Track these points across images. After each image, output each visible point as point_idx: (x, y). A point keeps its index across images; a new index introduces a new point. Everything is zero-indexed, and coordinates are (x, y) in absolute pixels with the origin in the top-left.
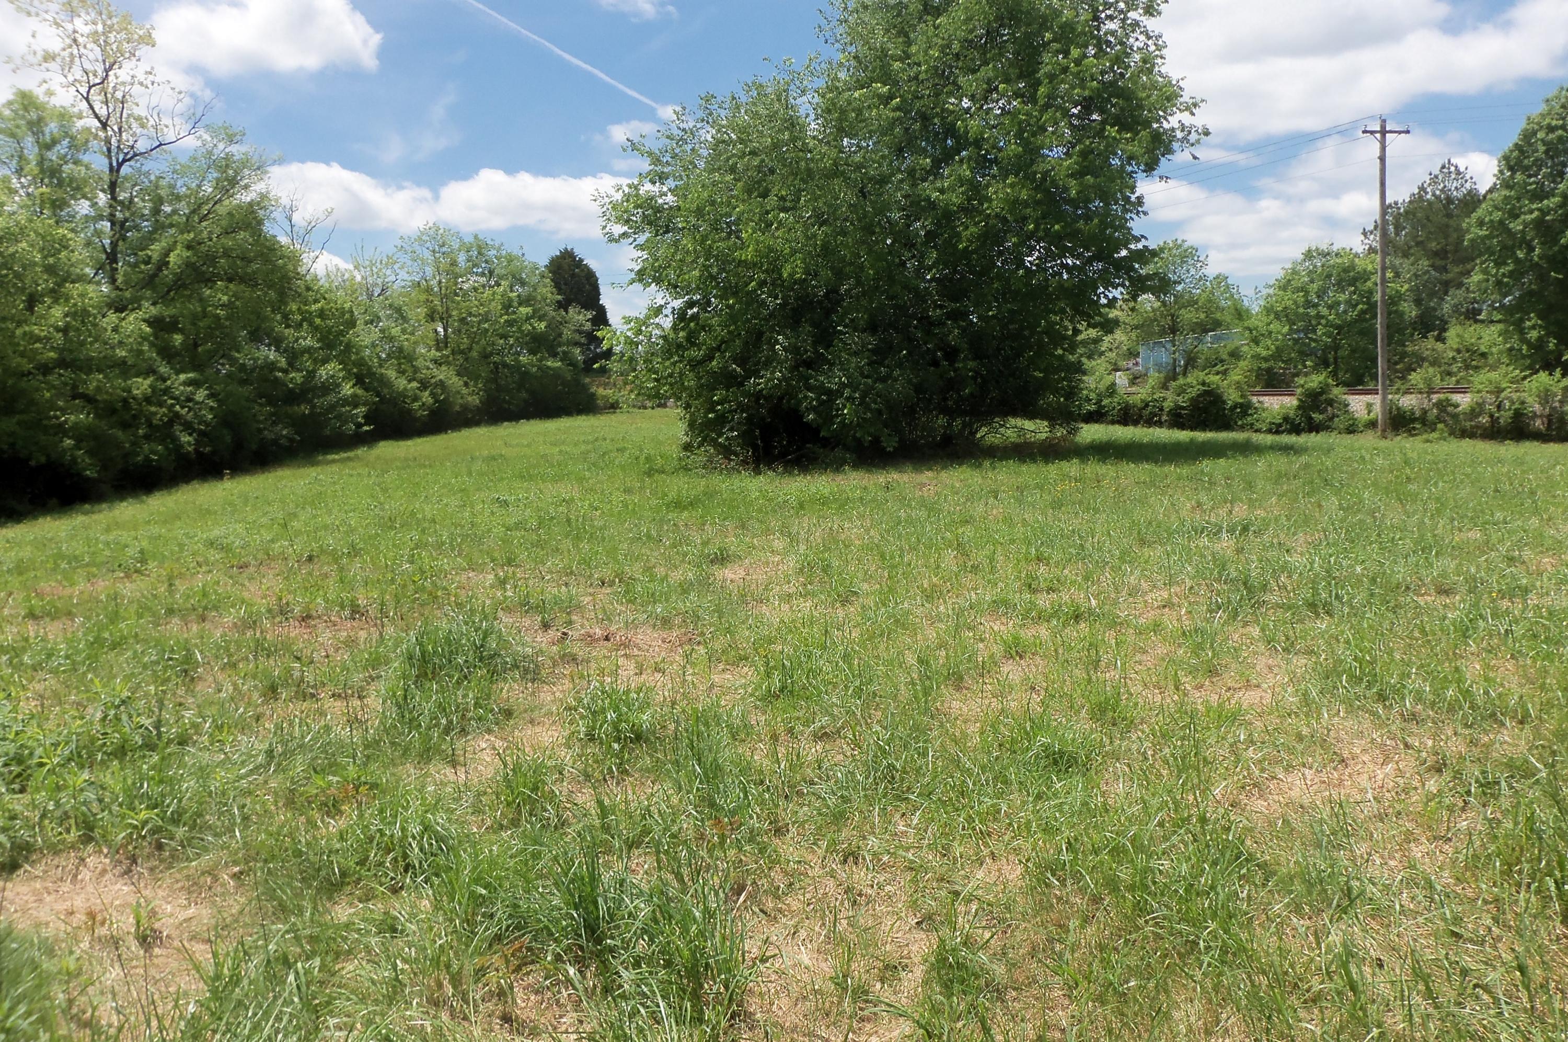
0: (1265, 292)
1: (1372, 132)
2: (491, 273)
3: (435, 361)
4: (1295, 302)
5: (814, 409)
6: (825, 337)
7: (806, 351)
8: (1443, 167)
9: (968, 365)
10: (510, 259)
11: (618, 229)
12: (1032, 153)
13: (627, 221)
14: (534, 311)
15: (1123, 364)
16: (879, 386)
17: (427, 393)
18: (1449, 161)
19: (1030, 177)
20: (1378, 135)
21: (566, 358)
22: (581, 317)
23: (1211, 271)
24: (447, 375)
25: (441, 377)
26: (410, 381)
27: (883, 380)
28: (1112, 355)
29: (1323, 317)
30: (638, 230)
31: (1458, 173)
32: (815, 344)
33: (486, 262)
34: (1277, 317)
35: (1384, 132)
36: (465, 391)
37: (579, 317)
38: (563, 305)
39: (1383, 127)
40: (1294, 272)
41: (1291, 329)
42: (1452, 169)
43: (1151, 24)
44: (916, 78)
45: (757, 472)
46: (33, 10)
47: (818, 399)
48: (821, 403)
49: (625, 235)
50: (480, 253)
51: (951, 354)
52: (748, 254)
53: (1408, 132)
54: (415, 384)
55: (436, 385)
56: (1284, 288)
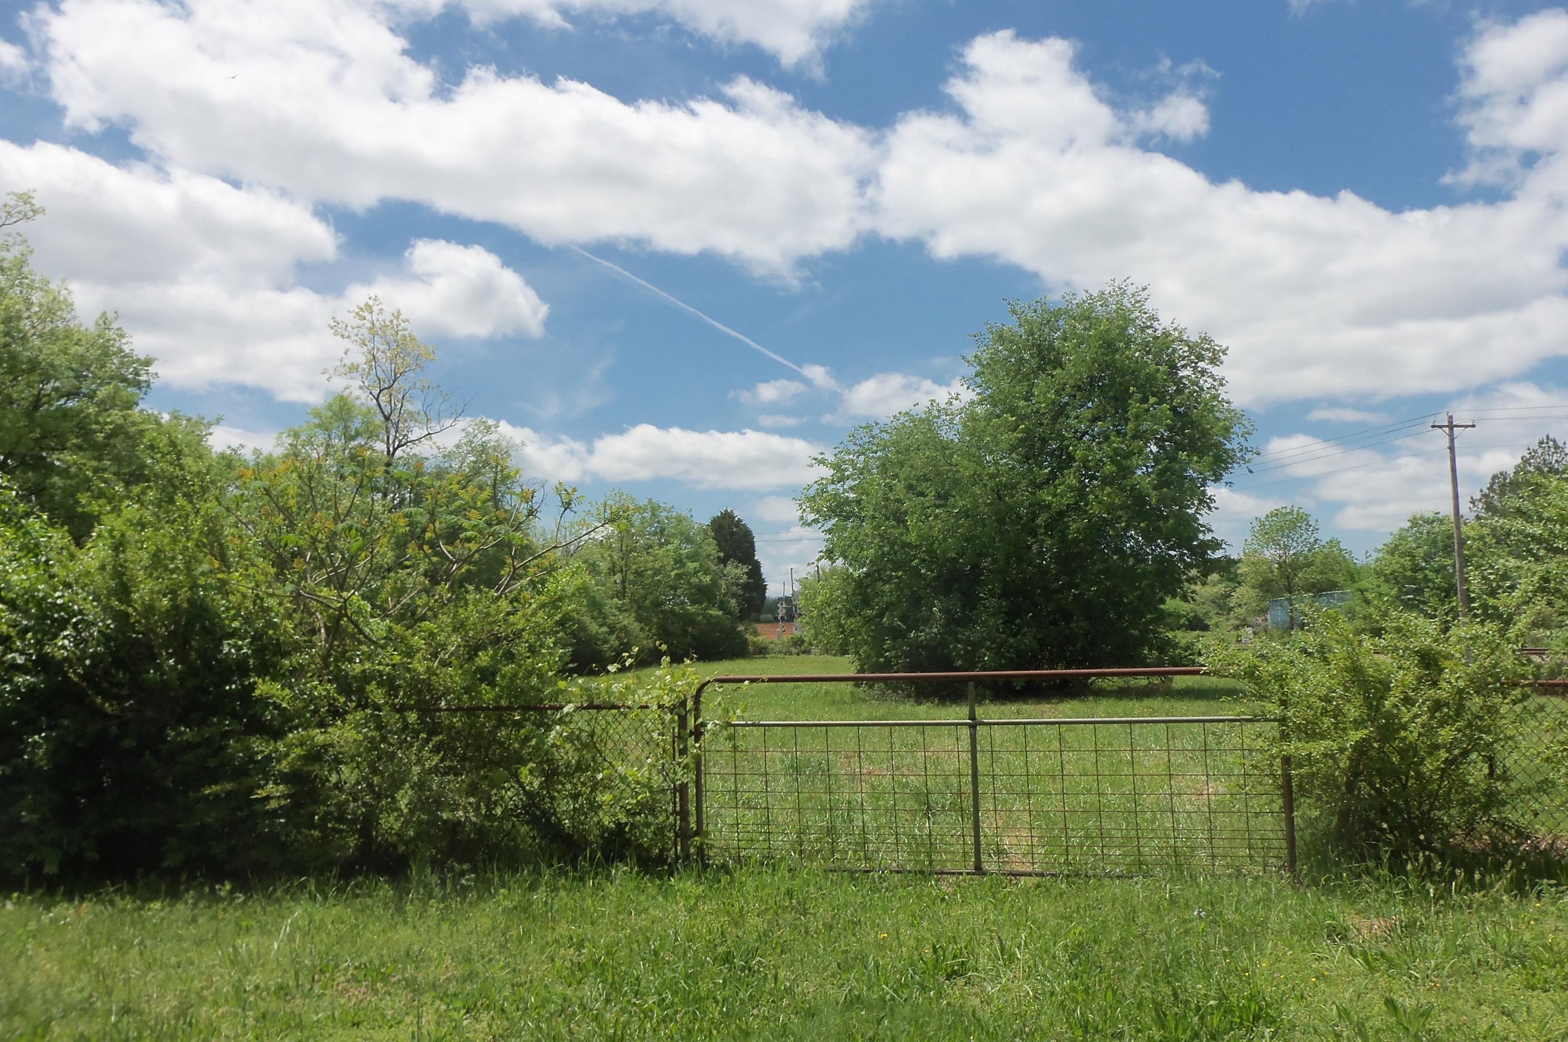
0: (1375, 555)
1: (1441, 427)
2: (662, 531)
3: (619, 609)
4: (1403, 566)
5: (961, 657)
6: (970, 602)
7: (956, 613)
8: (1541, 443)
9: (1079, 624)
10: (680, 520)
11: (811, 517)
12: (1126, 471)
13: (818, 512)
14: (701, 566)
15: (1251, 620)
16: (1012, 640)
17: (614, 637)
18: (1548, 437)
19: (1122, 489)
20: (1447, 430)
21: (723, 606)
22: (738, 571)
23: (1324, 537)
24: (628, 620)
25: (625, 623)
26: (601, 626)
27: (1014, 635)
28: (1242, 611)
29: (1430, 580)
30: (827, 518)
31: (1556, 447)
32: (963, 607)
33: (658, 522)
34: (1387, 581)
35: (1451, 427)
36: (642, 635)
37: (736, 571)
38: (723, 561)
39: (1451, 422)
40: (1401, 538)
41: (1400, 590)
42: (1551, 443)
43: (1215, 370)
44: (1037, 412)
45: (919, 703)
46: (346, 334)
47: (965, 649)
48: (967, 652)
49: (816, 521)
50: (653, 515)
51: (1067, 617)
52: (912, 537)
53: (1474, 426)
54: (605, 629)
55: (621, 629)
56: (1392, 553)
